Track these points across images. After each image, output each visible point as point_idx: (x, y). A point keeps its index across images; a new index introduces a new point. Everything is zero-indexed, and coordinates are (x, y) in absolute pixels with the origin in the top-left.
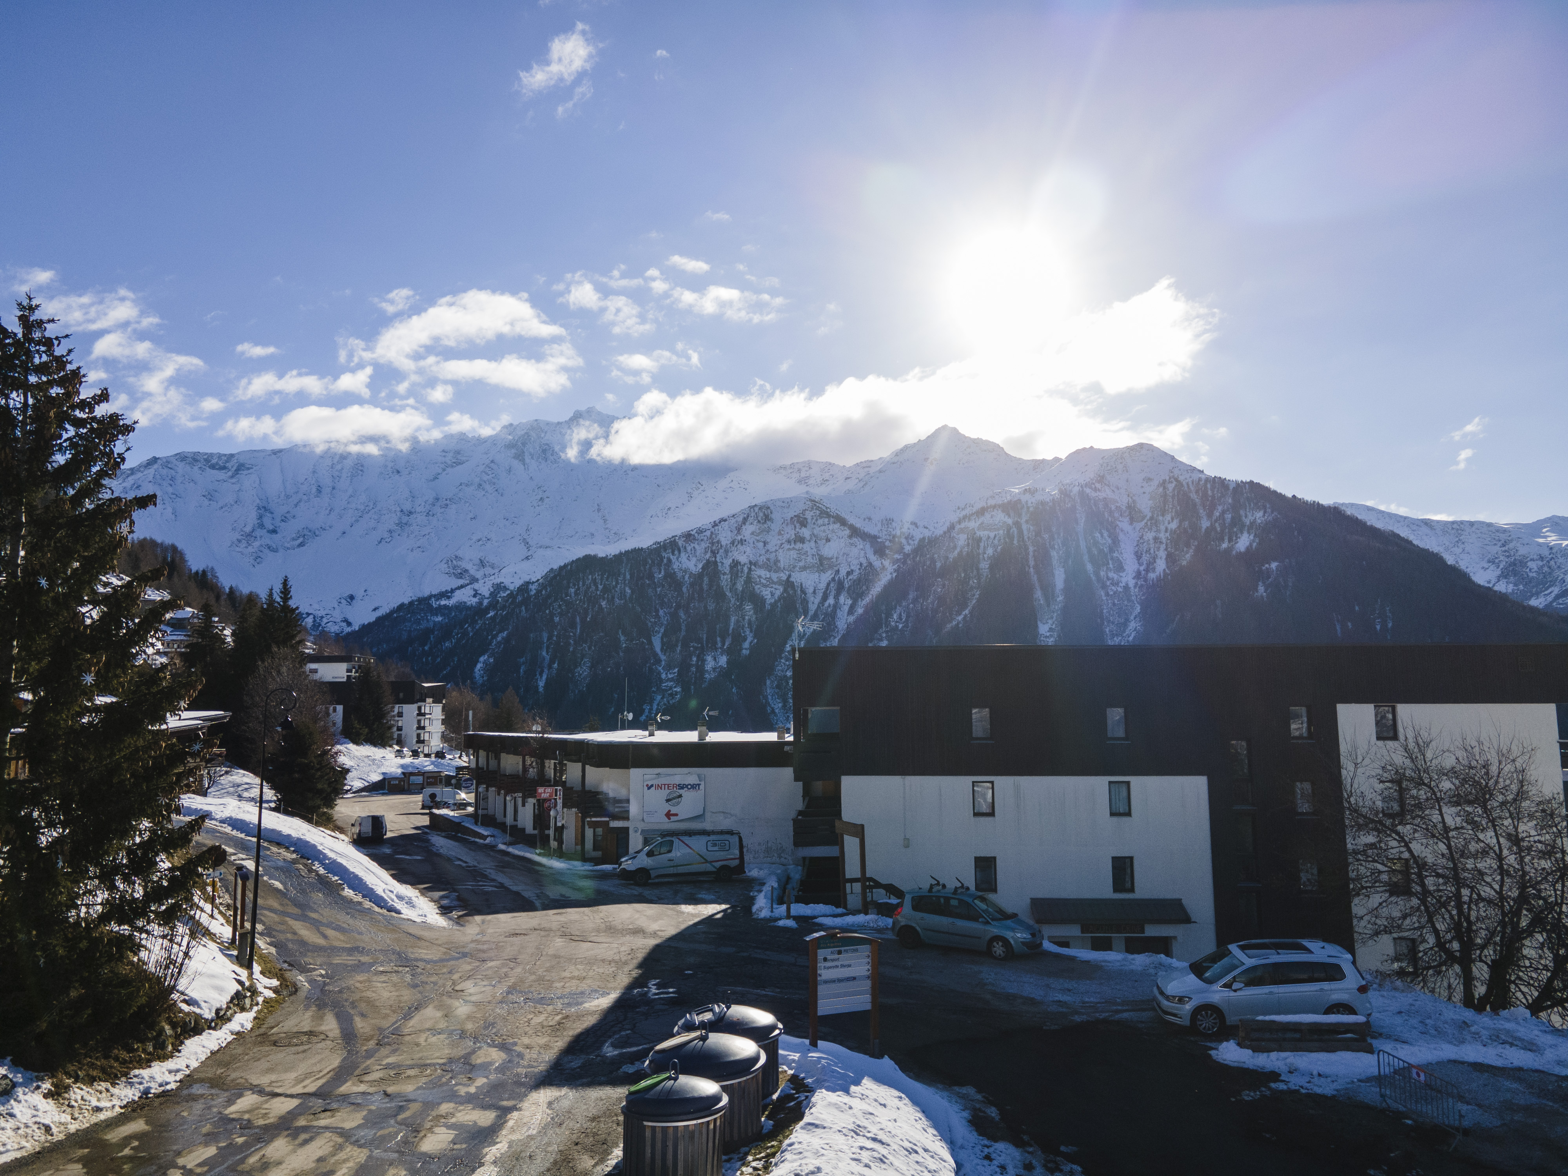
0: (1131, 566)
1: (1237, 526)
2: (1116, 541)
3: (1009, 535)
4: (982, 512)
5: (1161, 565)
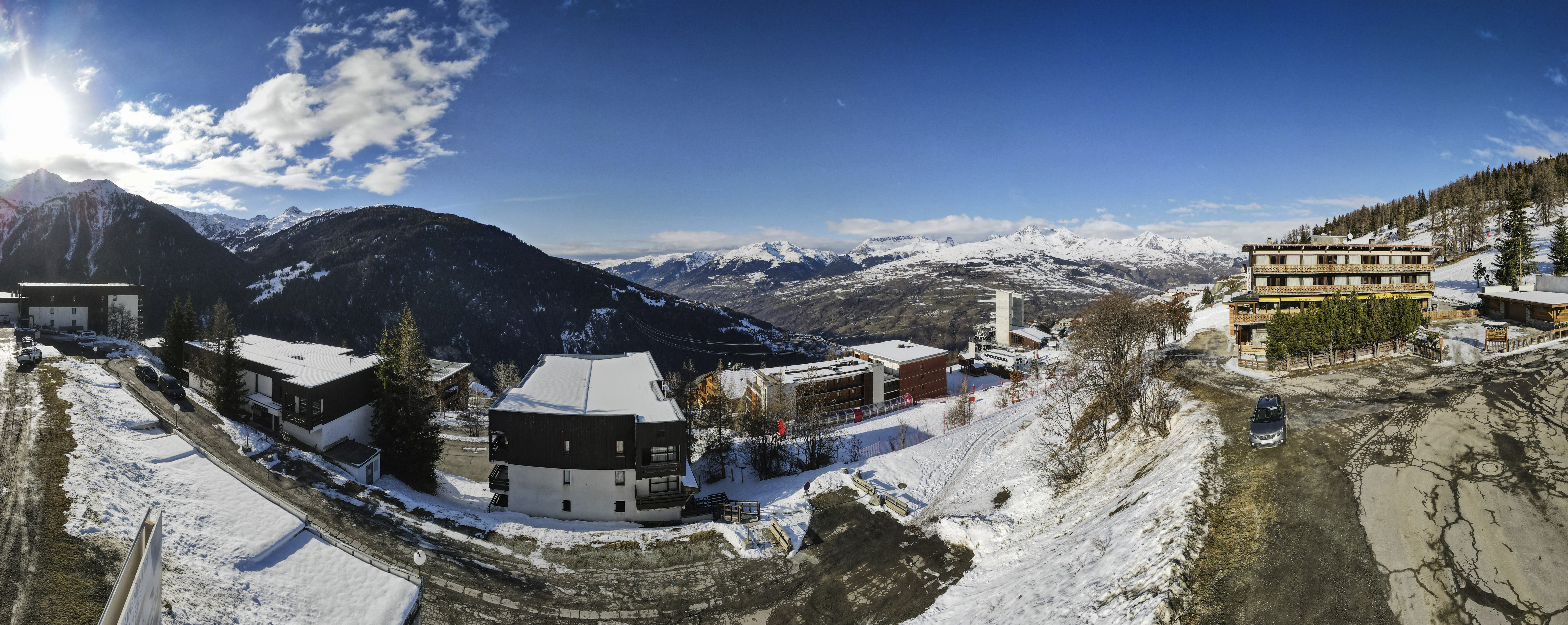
0: (101, 221)
1: (134, 210)
2: (96, 211)
3: (62, 208)
4: (53, 200)
5: (110, 221)
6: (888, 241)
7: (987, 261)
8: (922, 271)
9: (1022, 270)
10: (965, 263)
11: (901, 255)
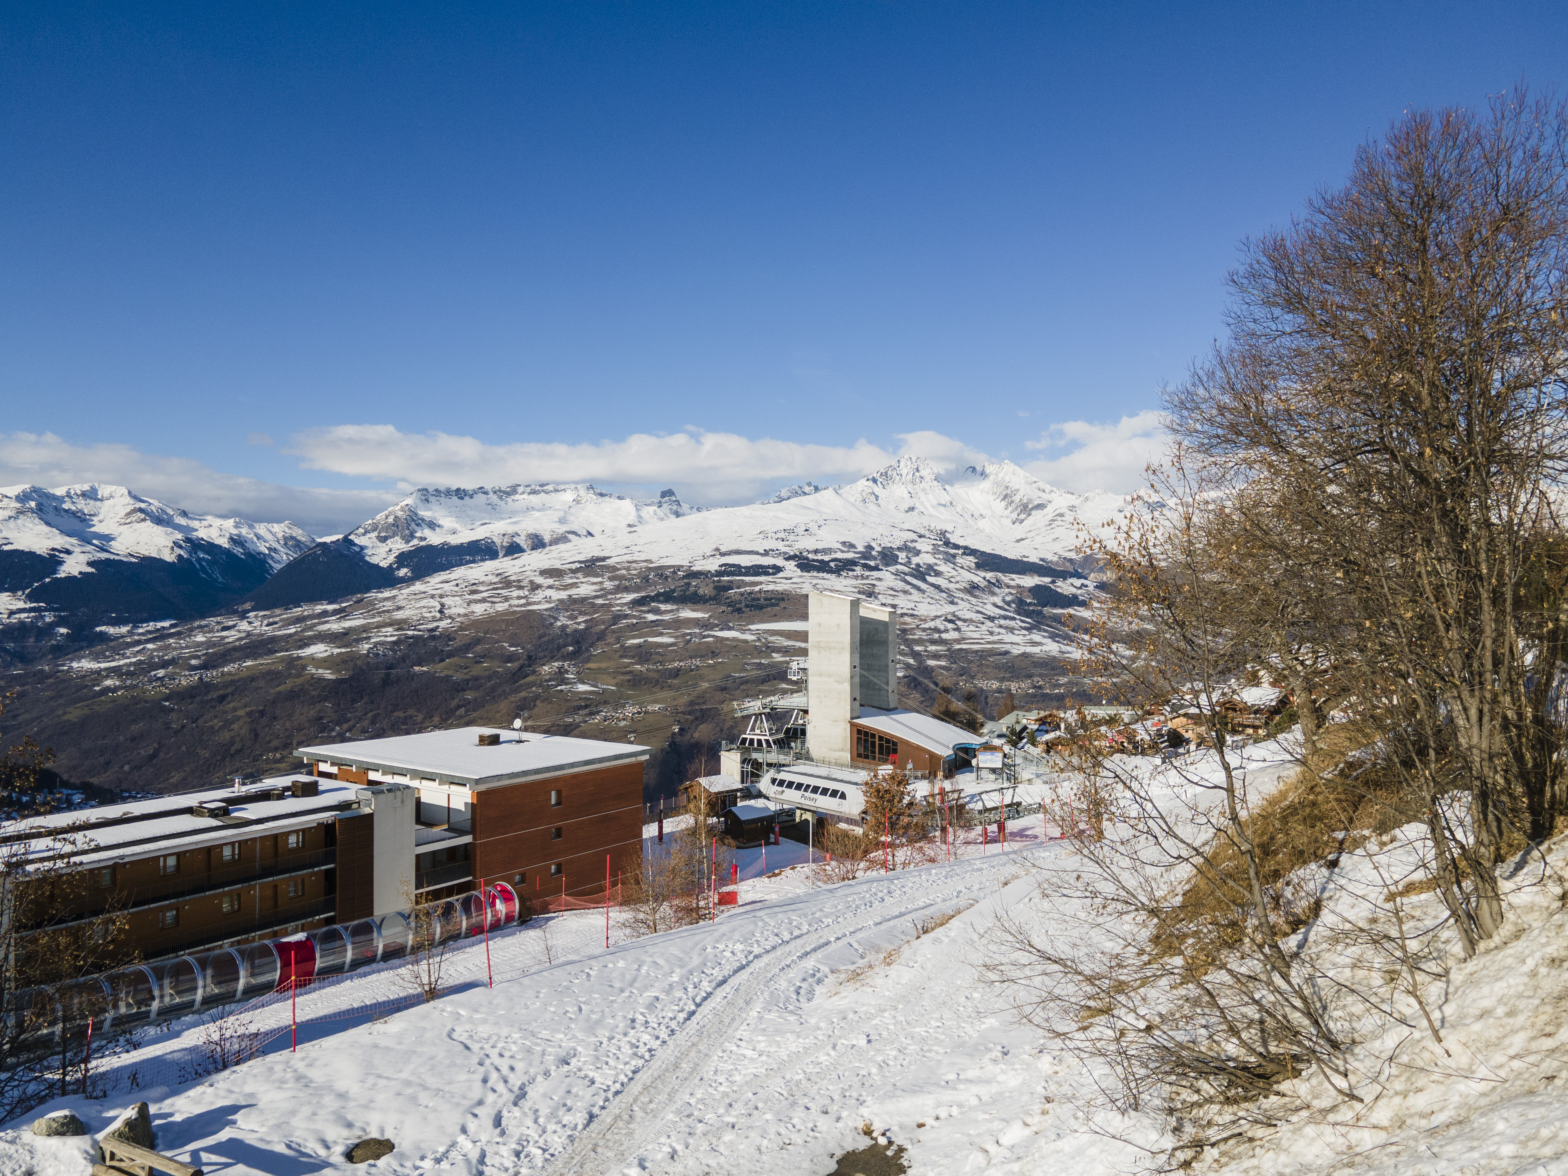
6: (480, 498)
7: (780, 562)
8: (586, 588)
9: (880, 587)
10: (713, 565)
11: (521, 541)
